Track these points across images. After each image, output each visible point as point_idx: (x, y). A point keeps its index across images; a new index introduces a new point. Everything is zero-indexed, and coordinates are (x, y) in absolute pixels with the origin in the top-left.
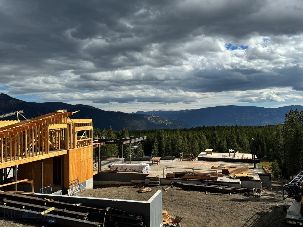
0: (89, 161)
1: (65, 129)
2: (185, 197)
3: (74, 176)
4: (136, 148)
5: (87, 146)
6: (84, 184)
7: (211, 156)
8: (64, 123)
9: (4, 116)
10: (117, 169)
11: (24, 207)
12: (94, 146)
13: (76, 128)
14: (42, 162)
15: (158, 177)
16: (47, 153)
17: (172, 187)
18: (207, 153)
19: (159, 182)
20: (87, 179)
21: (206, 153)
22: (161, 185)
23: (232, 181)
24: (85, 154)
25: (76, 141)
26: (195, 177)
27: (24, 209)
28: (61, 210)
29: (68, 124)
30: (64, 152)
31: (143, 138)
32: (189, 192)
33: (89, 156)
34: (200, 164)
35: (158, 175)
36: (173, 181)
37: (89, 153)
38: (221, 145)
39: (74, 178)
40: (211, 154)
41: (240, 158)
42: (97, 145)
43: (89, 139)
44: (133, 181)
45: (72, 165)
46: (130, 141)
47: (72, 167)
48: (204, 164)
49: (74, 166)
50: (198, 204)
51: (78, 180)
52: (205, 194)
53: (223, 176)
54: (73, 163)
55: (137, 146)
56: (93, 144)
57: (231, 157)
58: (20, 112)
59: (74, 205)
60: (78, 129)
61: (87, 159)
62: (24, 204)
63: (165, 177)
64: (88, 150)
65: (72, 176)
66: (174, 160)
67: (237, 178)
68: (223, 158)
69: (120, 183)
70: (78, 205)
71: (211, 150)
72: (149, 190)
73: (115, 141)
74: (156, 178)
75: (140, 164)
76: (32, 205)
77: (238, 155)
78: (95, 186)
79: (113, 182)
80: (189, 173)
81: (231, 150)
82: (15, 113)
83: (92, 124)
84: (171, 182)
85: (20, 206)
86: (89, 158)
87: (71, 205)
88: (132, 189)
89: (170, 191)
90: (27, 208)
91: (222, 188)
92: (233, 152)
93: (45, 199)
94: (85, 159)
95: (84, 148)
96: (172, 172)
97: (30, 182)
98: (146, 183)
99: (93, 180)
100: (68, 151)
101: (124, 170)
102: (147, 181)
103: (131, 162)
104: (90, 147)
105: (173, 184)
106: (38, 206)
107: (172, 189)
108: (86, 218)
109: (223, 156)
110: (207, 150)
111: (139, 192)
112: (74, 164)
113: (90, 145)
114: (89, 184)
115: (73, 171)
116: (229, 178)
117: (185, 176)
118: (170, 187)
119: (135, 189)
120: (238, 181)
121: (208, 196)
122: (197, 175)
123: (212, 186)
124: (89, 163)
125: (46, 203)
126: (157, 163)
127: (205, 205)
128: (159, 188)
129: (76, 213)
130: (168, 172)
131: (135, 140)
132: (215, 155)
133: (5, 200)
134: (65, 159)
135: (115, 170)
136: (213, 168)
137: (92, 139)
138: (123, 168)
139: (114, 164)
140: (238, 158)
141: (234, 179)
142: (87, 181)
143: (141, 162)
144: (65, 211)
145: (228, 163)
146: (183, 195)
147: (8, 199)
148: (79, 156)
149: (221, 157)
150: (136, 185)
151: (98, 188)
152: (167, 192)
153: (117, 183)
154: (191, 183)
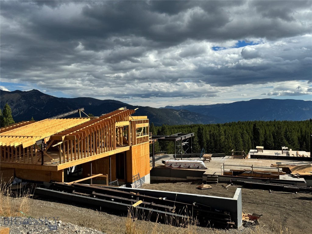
0: (147, 157)
1: (127, 126)
2: (249, 195)
3: (135, 170)
4: (184, 145)
5: (145, 143)
6: (144, 178)
7: (262, 153)
8: (127, 121)
9: (69, 113)
10: (171, 165)
11: (113, 200)
12: (150, 142)
13: (136, 125)
14: (111, 158)
15: (215, 174)
16: (115, 149)
17: (231, 185)
18: (258, 151)
19: (218, 179)
20: (146, 174)
21: (256, 150)
22: (219, 182)
23: (296, 180)
24: (144, 150)
25: (137, 138)
26: (254, 175)
27: (114, 201)
28: (149, 203)
29: (130, 121)
30: (127, 148)
31: (192, 135)
32: (252, 190)
33: (147, 152)
34: (255, 162)
35: (215, 173)
36: (232, 179)
37: (147, 149)
38: (267, 142)
39: (136, 173)
40: (262, 151)
41: (295, 156)
42: (152, 142)
43: (147, 135)
44: (188, 178)
45: (134, 161)
46: (181, 138)
47: (134, 162)
48: (259, 162)
49: (135, 162)
50: (266, 202)
51: (139, 175)
52: (270, 192)
53: (283, 174)
54: (135, 158)
55: (186, 143)
56: (149, 140)
57: (285, 155)
58: (82, 109)
59: (160, 198)
60: (138, 126)
61: (145, 154)
62: (112, 197)
63: (222, 175)
64: (146, 147)
65: (134, 172)
66: (224, 158)
67: (301, 176)
68: (277, 155)
69: (175, 179)
70: (164, 199)
71: (262, 147)
72: (209, 187)
73: (166, 138)
74: (213, 175)
75: (194, 161)
76: (120, 198)
77: (292, 153)
78: (152, 182)
79: (168, 178)
80: (248, 171)
81: (283, 148)
82: (77, 111)
83: (148, 121)
84: (230, 179)
85: (110, 199)
86: (147, 154)
87: (157, 198)
88: (191, 186)
89: (232, 188)
90: (116, 200)
91: (286, 187)
92: (286, 150)
93: (131, 192)
94: (144, 155)
95: (142, 145)
96: (229, 170)
97: (104, 176)
98: (204, 180)
99: (151, 175)
100: (131, 147)
101: (178, 167)
102: (204, 178)
103: (182, 159)
104: (147, 143)
105: (233, 182)
106: (126, 199)
107: (232, 186)
108: (174, 212)
109: (276, 154)
110: (257, 147)
111: (200, 188)
112: (135, 160)
113: (148, 142)
114: (147, 179)
115: (135, 166)
116: (291, 176)
117: (243, 174)
118: (230, 185)
119: (193, 185)
120: (302, 179)
121: (273, 194)
122: (257, 173)
123: (276, 185)
124: (147, 160)
125: (133, 196)
126: (209, 161)
127: (274, 203)
128: (218, 185)
129: (163, 206)
130: (225, 170)
131: (185, 137)
132: (267, 153)
133: (94, 193)
134: (128, 154)
135: (169, 166)
136: (273, 166)
137: (149, 135)
138: (177, 164)
139: (168, 160)
140: (293, 156)
141: (297, 178)
142: (146, 177)
143: (191, 158)
144: (153, 204)
145: (284, 161)
146: (247, 193)
147: (96, 192)
148: (139, 152)
149: (274, 155)
150: (193, 182)
151: (155, 183)
152: (229, 189)
153: (171, 179)
154: (253, 181)
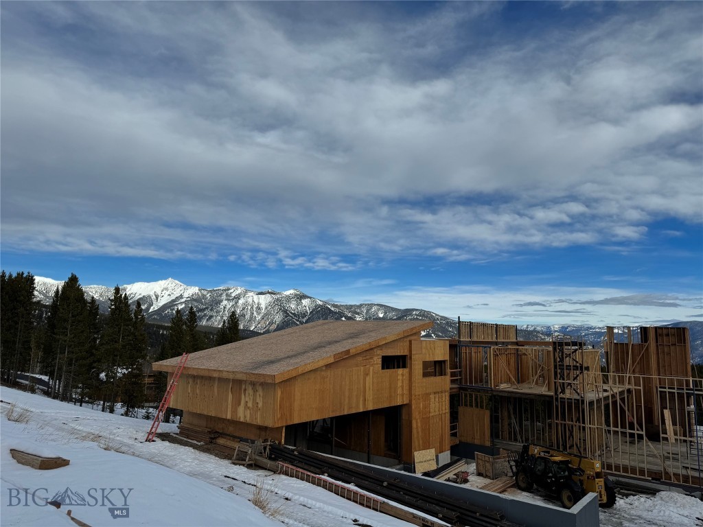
0: (443, 419)
3: (419, 441)
24: (438, 404)
33: (444, 409)
37: (444, 403)
45: (417, 422)
47: (417, 426)
54: (417, 417)
61: (440, 413)
64: (442, 398)
86: (444, 412)
94: (437, 413)
99: (451, 454)
112: (419, 421)
114: (444, 461)
115: (418, 433)
124: (444, 423)
134: (404, 411)
142: (441, 455)
148: (427, 407)
